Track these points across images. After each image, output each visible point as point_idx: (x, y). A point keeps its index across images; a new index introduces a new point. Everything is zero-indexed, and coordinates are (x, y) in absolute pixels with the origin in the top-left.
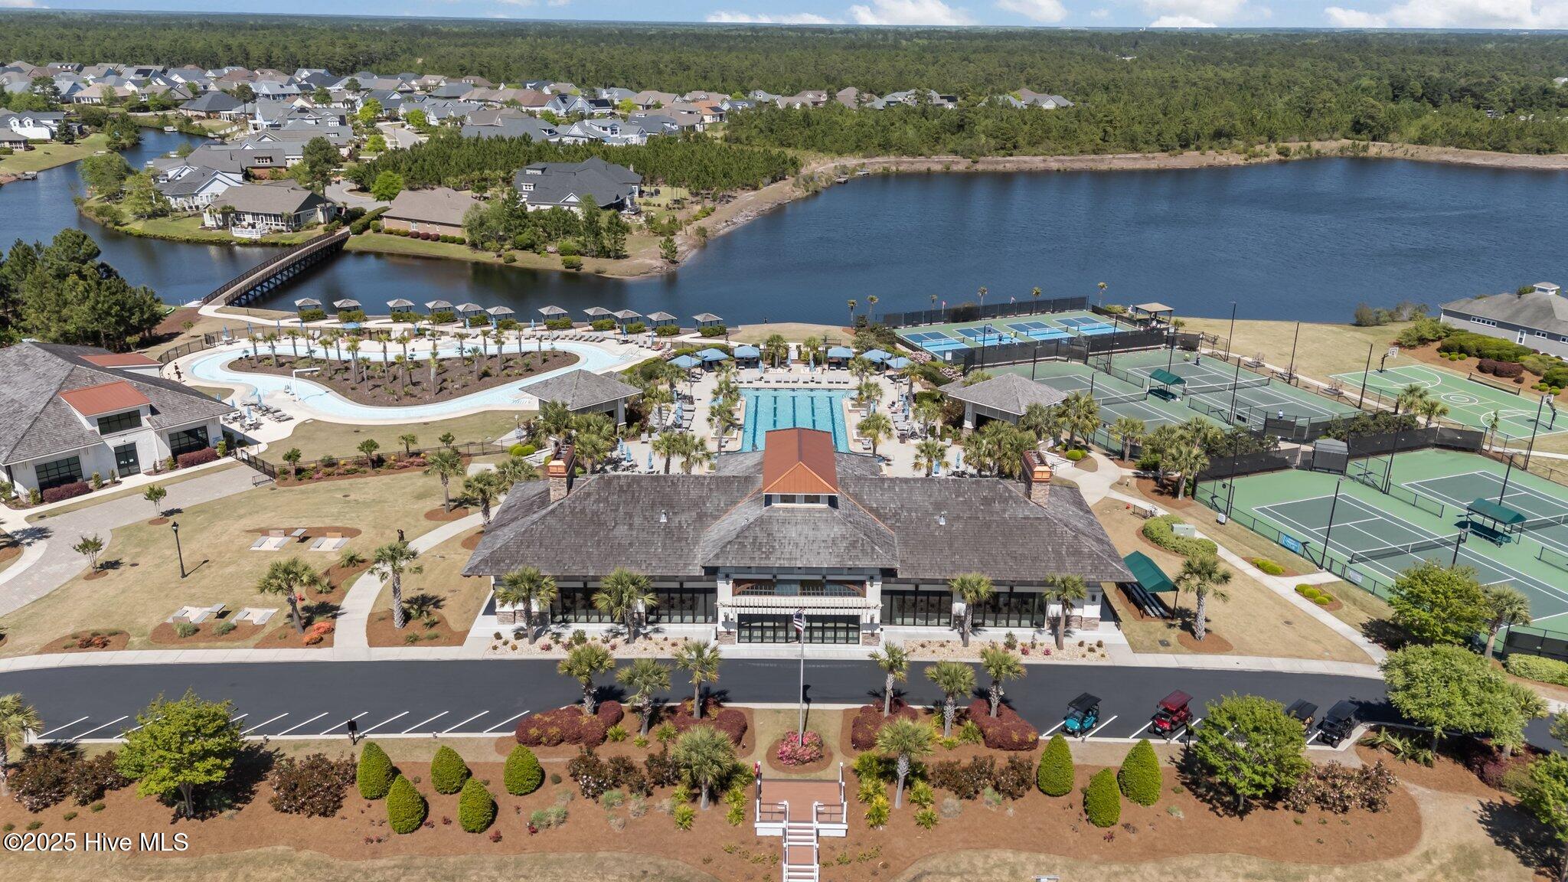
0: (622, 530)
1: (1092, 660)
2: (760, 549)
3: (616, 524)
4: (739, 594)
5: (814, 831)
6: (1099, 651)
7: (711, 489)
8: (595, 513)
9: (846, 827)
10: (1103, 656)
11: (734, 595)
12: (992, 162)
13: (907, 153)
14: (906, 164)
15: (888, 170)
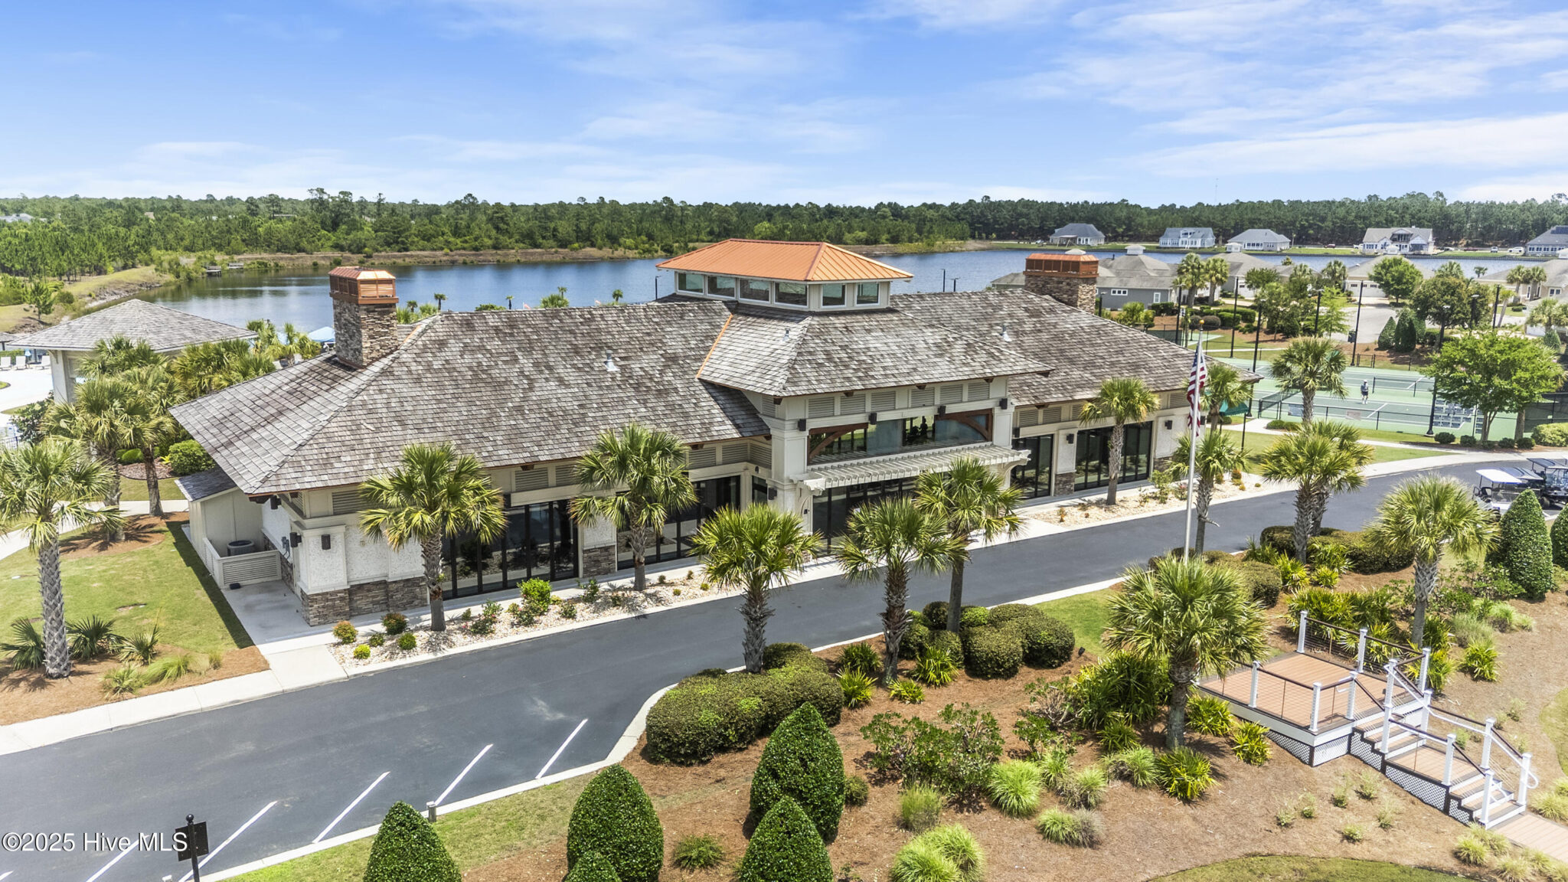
4: (814, 462)
10: (1258, 486)
11: (809, 462)
12: (388, 257)
13: (283, 248)
14: (284, 259)
15: (265, 265)
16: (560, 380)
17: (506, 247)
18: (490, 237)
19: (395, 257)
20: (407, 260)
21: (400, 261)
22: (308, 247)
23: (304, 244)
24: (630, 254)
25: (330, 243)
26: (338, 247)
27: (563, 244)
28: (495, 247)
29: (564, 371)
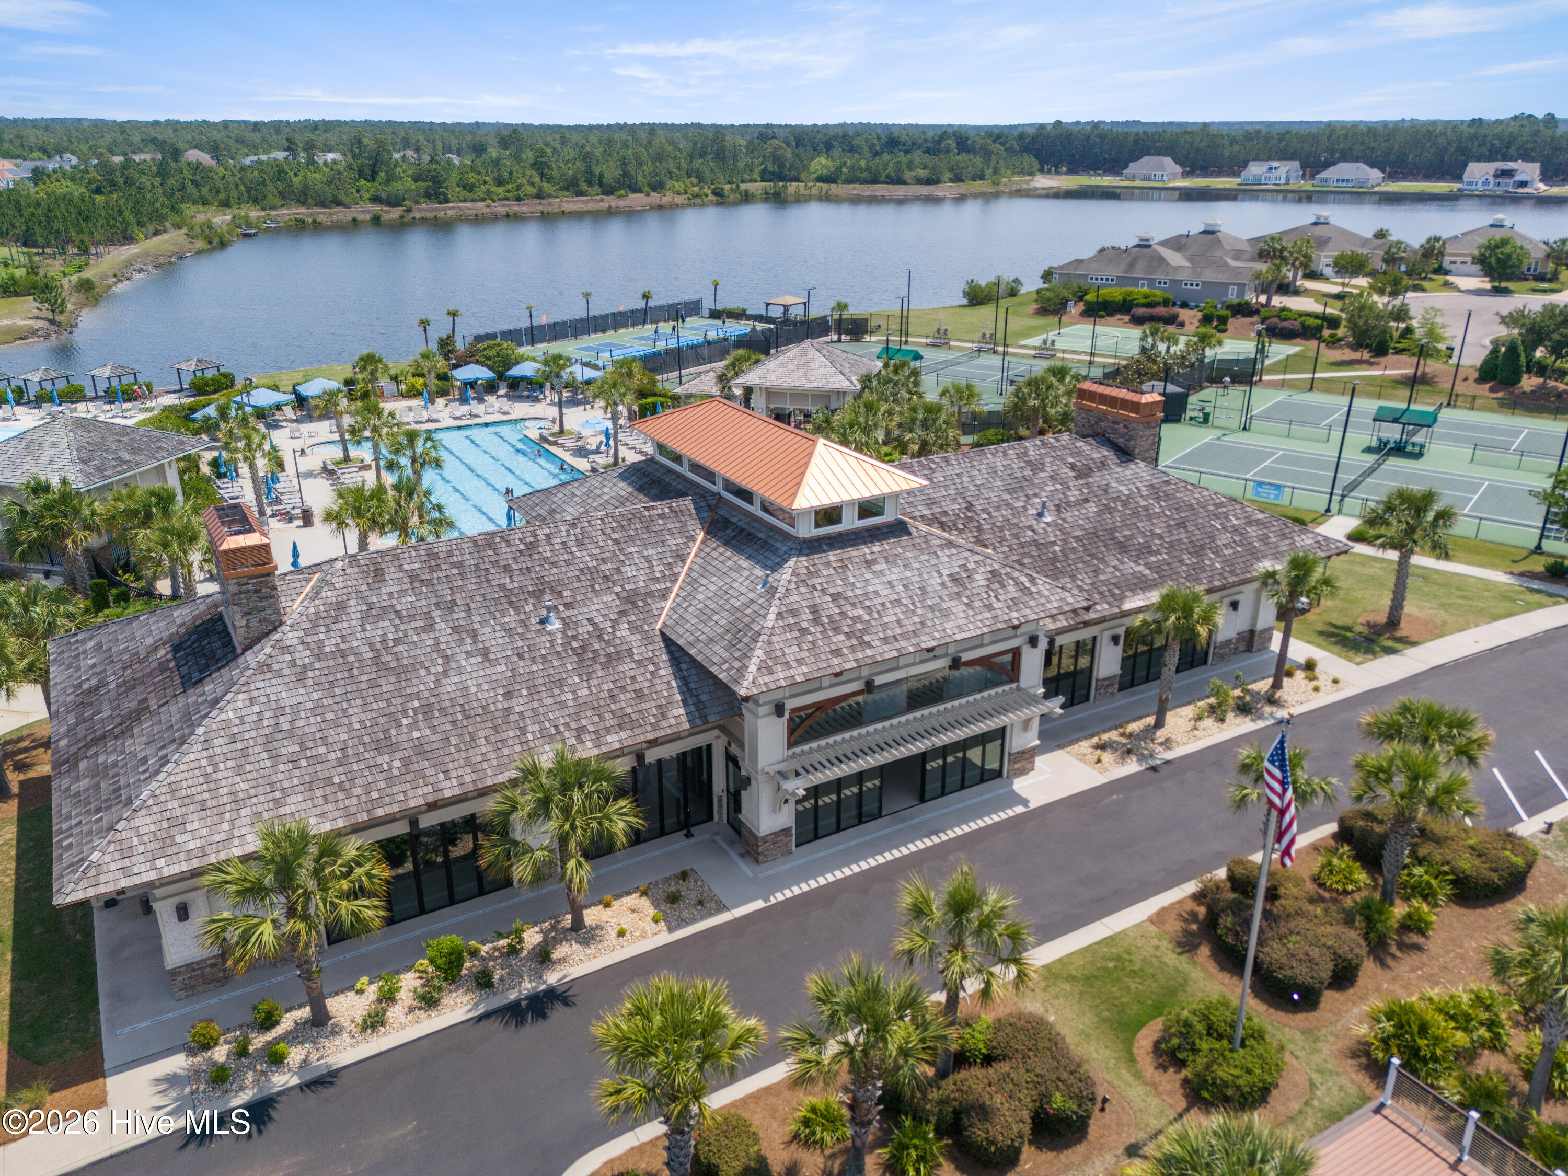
0: (468, 666)
1: (1331, 691)
3: (447, 659)
4: (798, 741)
6: (1324, 677)
8: (379, 648)
10: (1335, 682)
11: (789, 746)
12: (429, 210)
14: (323, 215)
15: (303, 222)
16: (485, 653)
17: (549, 196)
18: (532, 184)
19: (436, 210)
20: (449, 212)
21: (441, 214)
22: (345, 199)
23: (342, 197)
24: (679, 200)
25: (366, 196)
26: (375, 199)
27: (609, 191)
28: (539, 196)
29: (491, 636)
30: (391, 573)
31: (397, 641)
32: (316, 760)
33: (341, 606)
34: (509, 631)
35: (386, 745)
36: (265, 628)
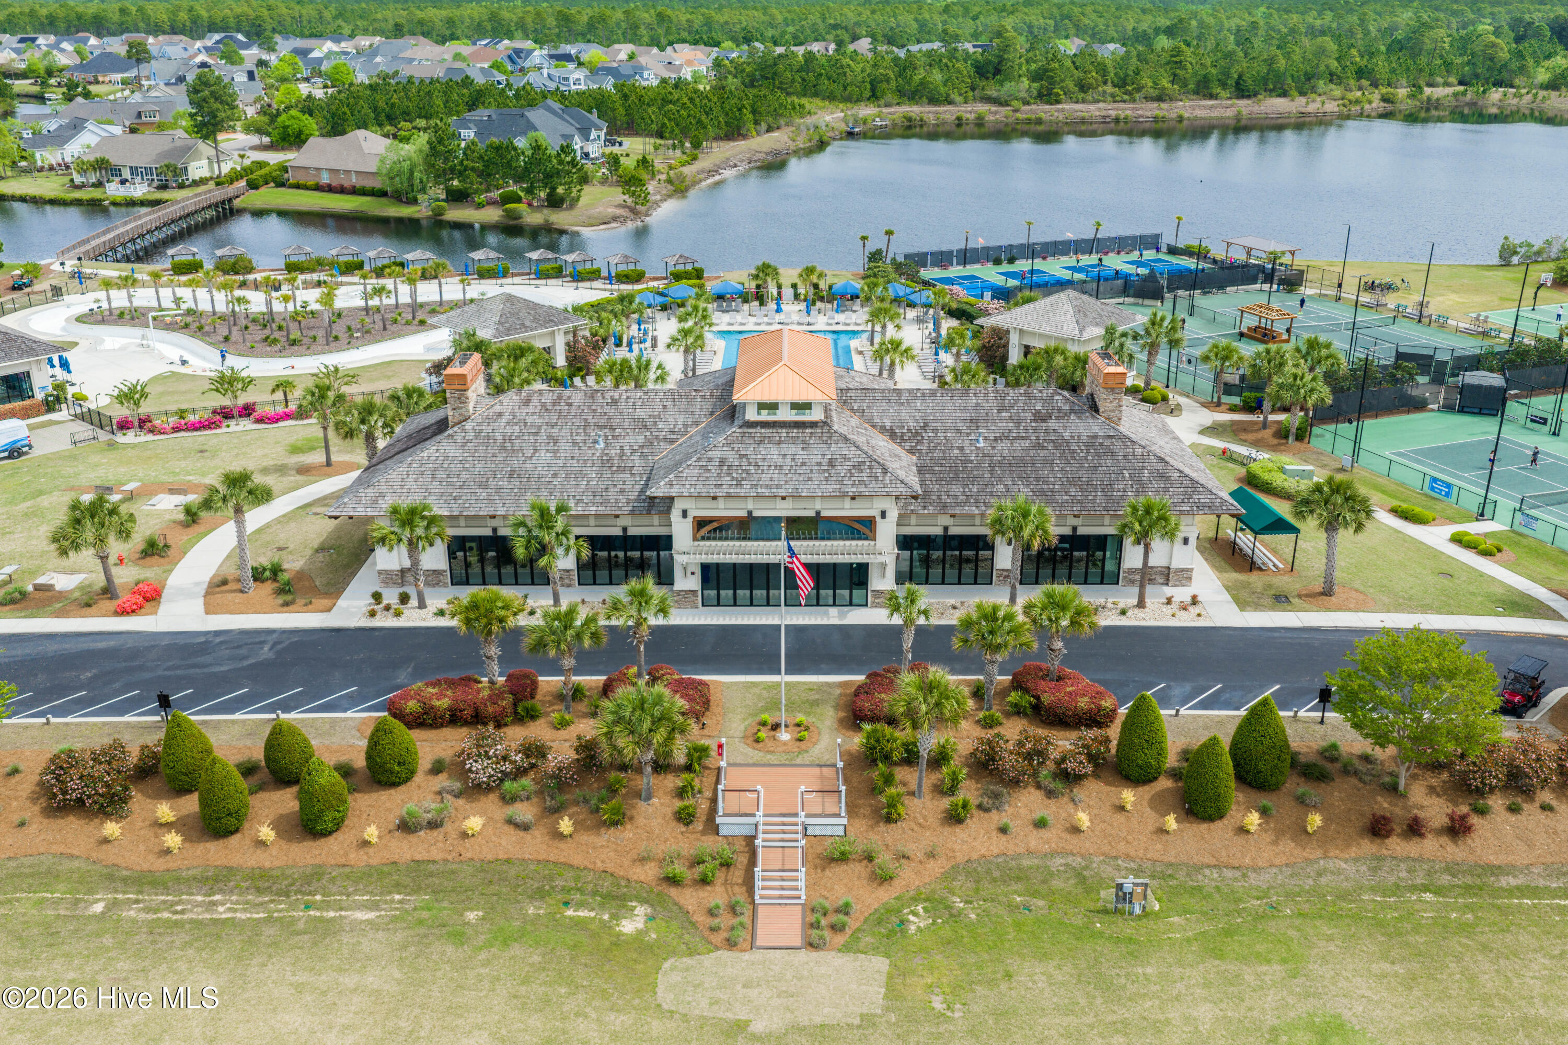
0: (544, 457)
1: (1186, 620)
2: (729, 474)
3: (536, 451)
4: (703, 538)
5: (799, 828)
6: (1194, 610)
7: (665, 407)
8: (507, 438)
9: (845, 821)
10: (1199, 615)
11: (695, 539)
12: (1036, 111)
13: (933, 101)
15: (911, 120)
16: (555, 452)
29: (564, 445)
30: (535, 401)
31: (518, 437)
32: (450, 484)
33: (500, 415)
34: (575, 444)
35: (484, 485)
36: (462, 418)
